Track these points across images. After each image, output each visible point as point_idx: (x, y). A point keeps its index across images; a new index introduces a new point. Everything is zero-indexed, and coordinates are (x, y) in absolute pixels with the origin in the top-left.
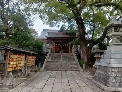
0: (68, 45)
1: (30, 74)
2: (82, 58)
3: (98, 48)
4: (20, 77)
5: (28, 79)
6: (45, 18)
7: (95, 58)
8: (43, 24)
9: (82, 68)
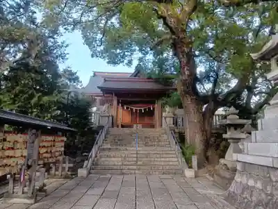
0: (154, 109)
1: (45, 188)
2: (188, 141)
3: (234, 114)
4: (12, 198)
5: (36, 202)
6: (98, 42)
7: (226, 140)
8: (92, 56)
9: (190, 167)
